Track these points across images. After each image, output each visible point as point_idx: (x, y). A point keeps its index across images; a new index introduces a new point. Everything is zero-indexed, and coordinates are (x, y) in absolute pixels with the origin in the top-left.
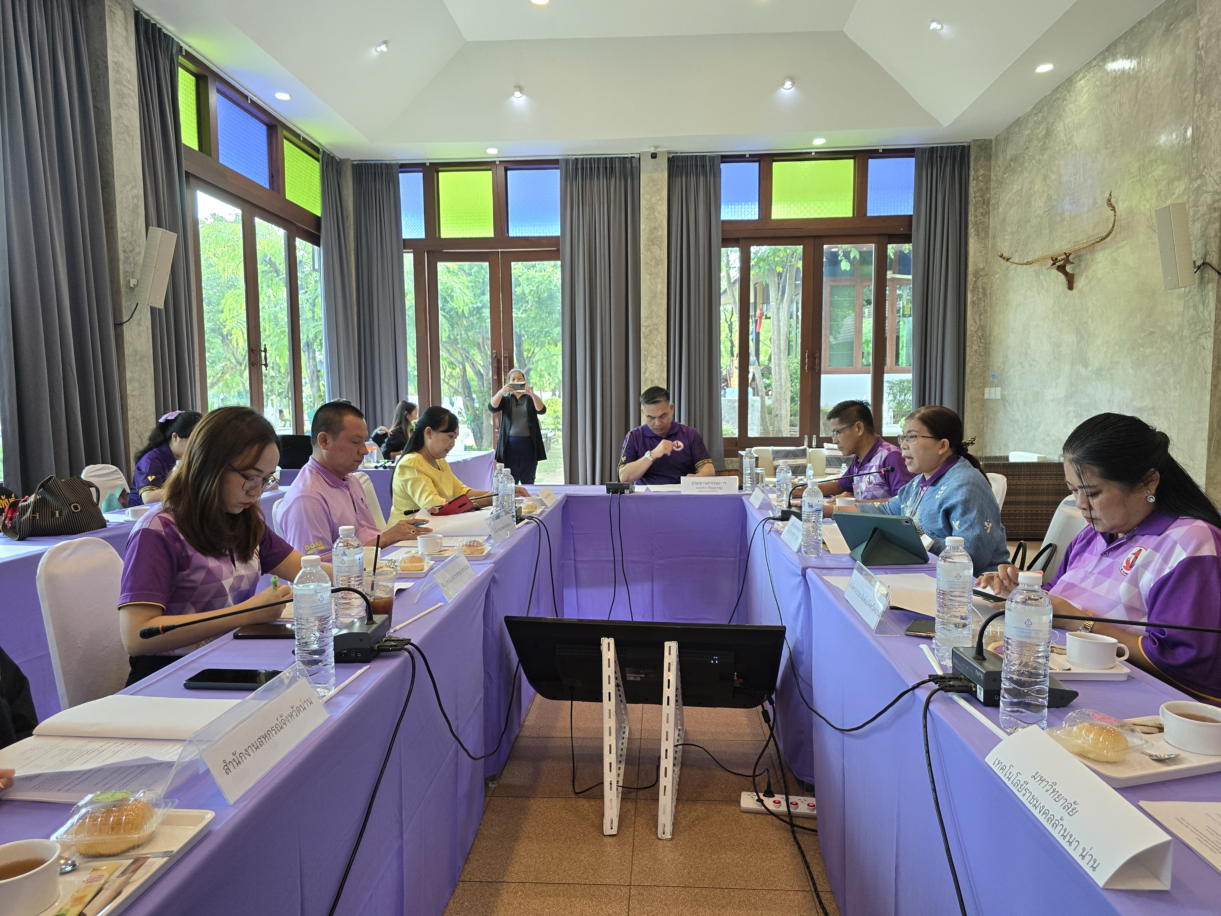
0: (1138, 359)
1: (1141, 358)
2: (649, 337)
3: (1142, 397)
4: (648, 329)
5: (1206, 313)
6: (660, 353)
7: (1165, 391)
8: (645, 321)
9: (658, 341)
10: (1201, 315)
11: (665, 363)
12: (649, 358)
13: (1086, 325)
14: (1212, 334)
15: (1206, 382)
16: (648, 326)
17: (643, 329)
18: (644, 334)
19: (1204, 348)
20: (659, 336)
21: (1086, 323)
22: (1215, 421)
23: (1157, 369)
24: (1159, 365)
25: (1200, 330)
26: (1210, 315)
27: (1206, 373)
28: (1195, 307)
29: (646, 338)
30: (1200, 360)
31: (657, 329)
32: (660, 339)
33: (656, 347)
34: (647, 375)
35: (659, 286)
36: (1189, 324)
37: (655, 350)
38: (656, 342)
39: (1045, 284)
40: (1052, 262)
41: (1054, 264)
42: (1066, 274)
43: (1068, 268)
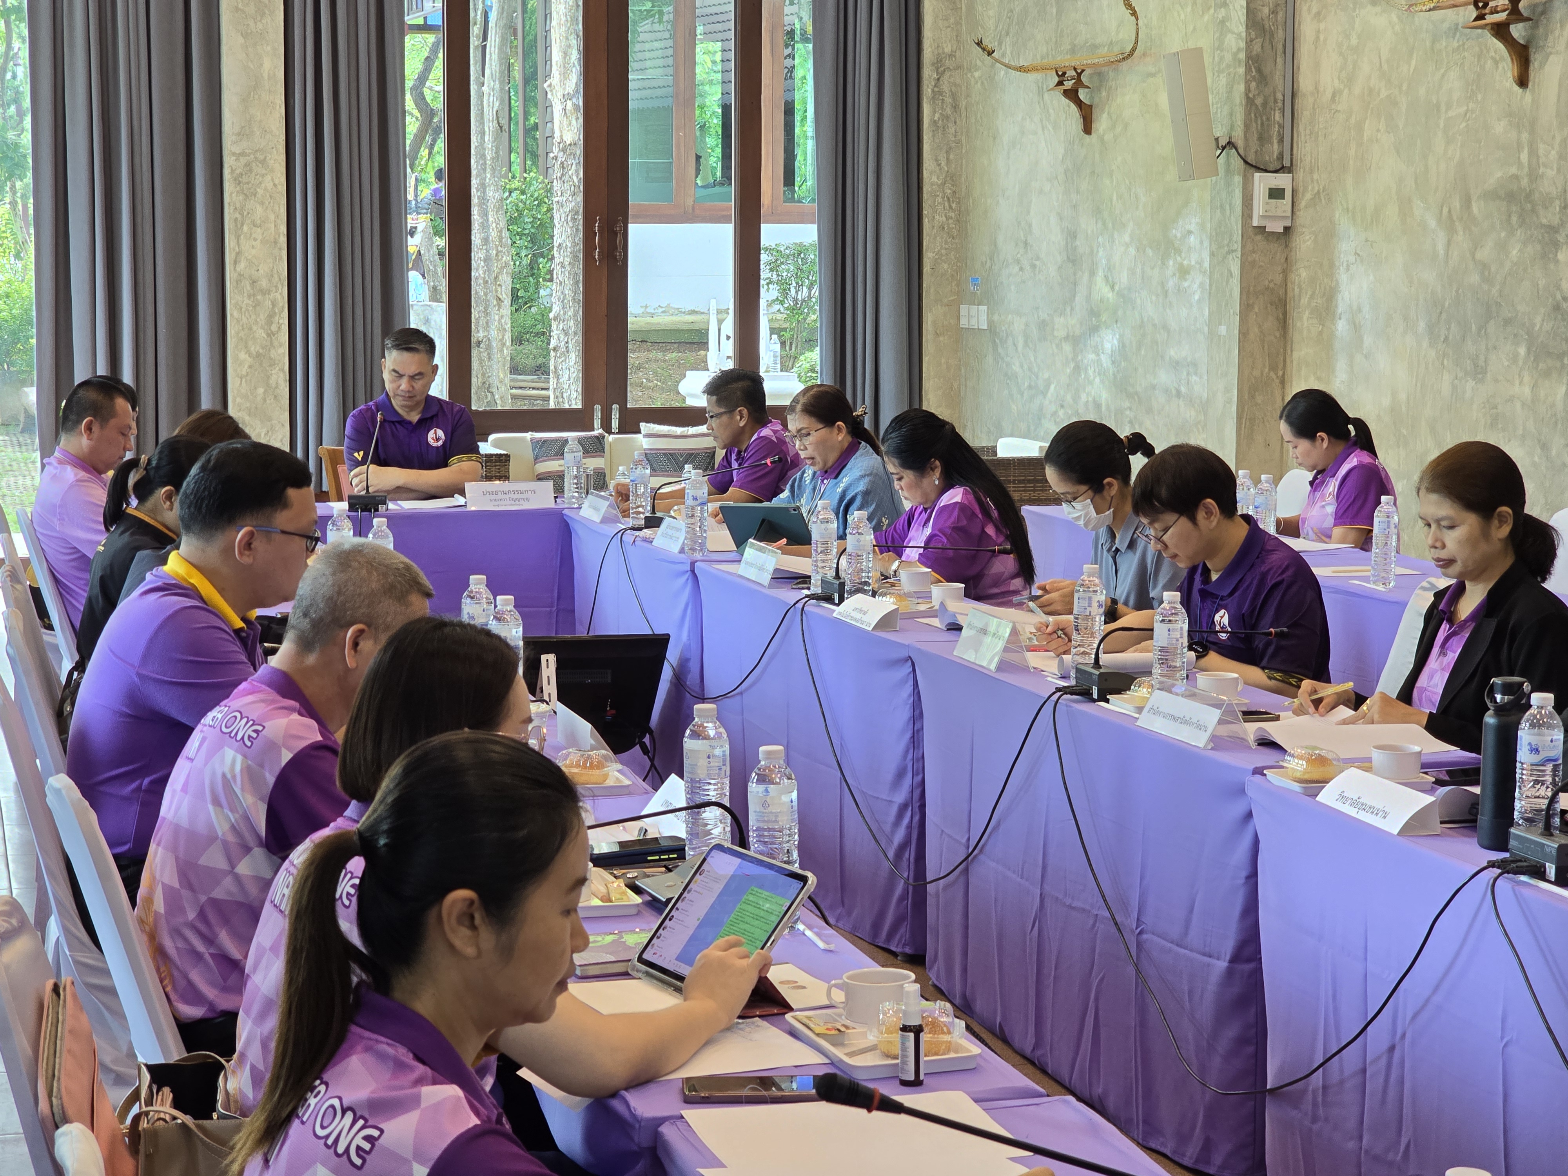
2: (244, 179)
4: (243, 160)
6: (272, 217)
8: (234, 143)
9: (266, 189)
10: (1228, 224)
11: (283, 240)
12: (245, 228)
14: (1239, 254)
15: (1232, 328)
16: (243, 154)
17: (228, 162)
18: (233, 171)
19: (1230, 275)
20: (269, 178)
25: (1228, 245)
26: (1235, 224)
28: (1222, 209)
29: (238, 181)
31: (263, 162)
32: (270, 185)
33: (262, 203)
34: (241, 266)
35: (267, 64)
37: (259, 210)
38: (260, 191)
39: (1051, 111)
40: (1056, 79)
41: (1060, 83)
42: (1079, 103)
43: (1082, 94)
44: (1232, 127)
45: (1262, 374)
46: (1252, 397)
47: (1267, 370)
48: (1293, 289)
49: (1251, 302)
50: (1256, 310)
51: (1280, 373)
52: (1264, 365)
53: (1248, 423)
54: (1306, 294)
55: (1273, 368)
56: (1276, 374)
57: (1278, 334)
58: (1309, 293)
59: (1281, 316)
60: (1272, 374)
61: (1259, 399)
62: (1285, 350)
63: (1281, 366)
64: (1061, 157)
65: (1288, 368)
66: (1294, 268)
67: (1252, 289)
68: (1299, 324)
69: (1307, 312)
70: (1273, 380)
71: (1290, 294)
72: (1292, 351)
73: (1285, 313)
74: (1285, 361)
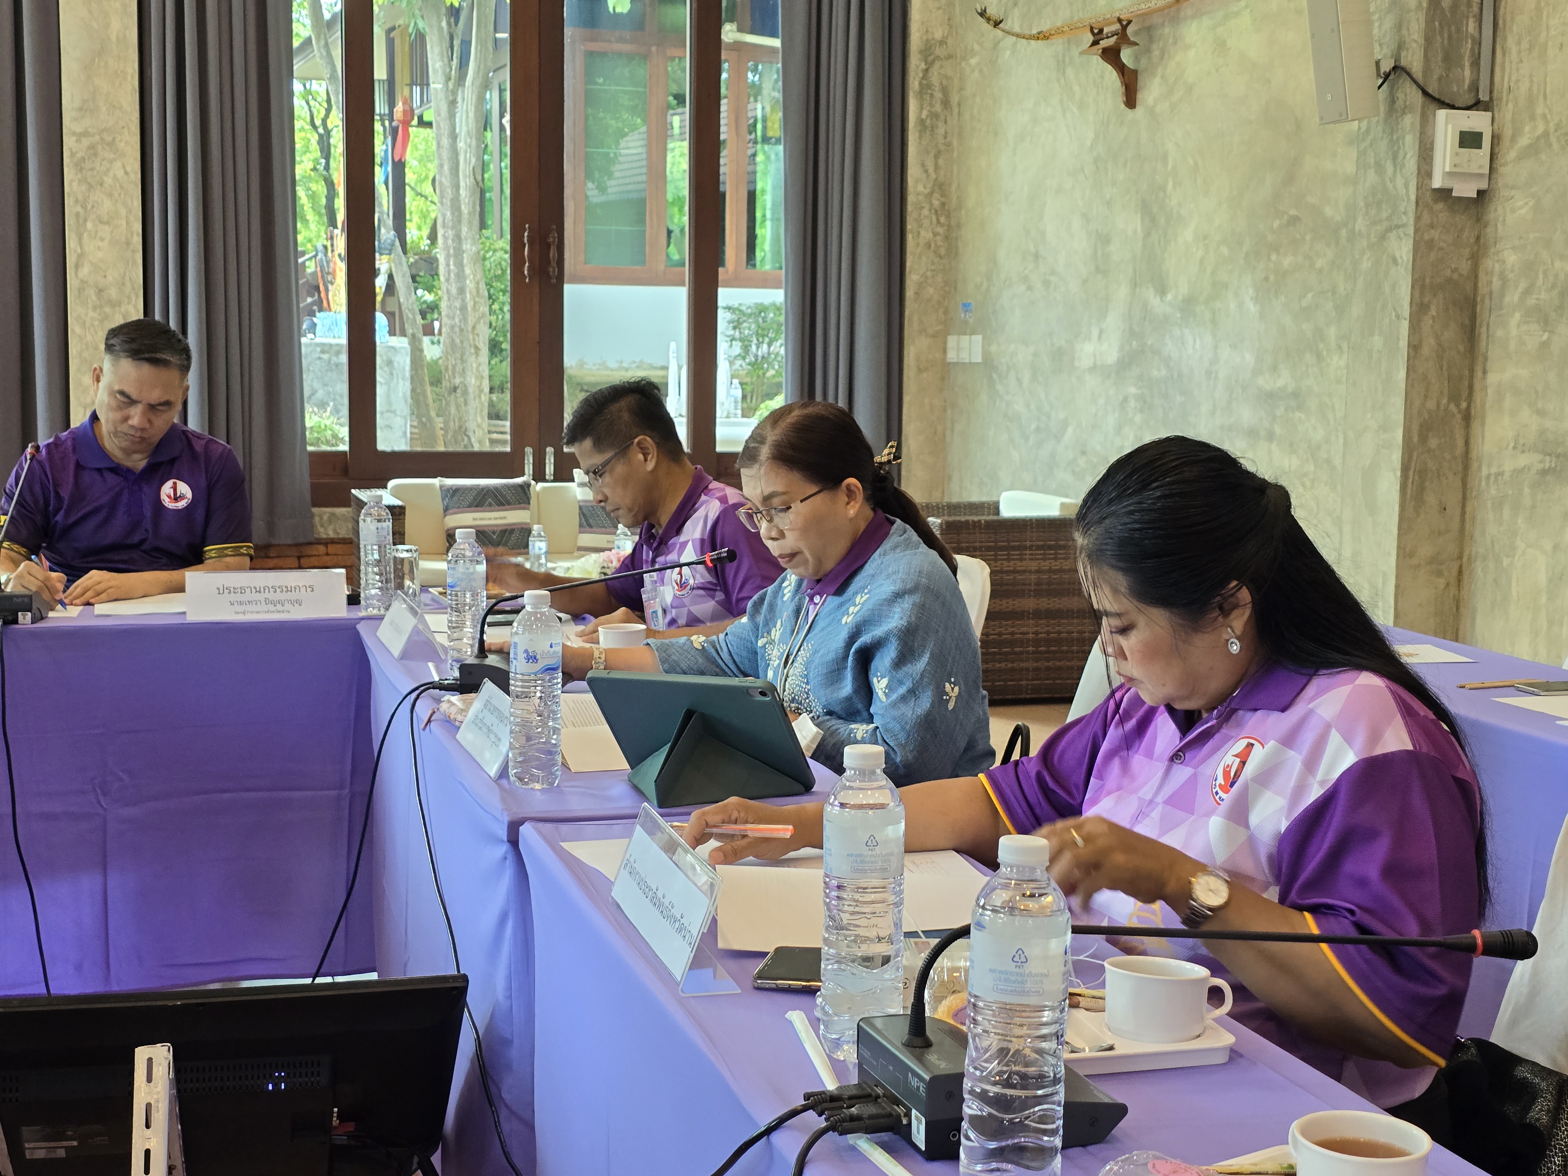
0: (1266, 279)
1: (1272, 278)
3: (1274, 369)
5: (1400, 182)
7: (1319, 357)
10: (1390, 185)
13: (1161, 194)
14: (1411, 230)
15: (1398, 339)
19: (1395, 261)
21: (1163, 189)
22: (1415, 428)
23: (1305, 303)
24: (1310, 295)
25: (1389, 219)
26: (1406, 186)
27: (1398, 317)
28: (1379, 167)
30: (1387, 289)
36: (1367, 206)
39: (1076, 88)
40: (1091, 38)
41: (1095, 43)
42: (1121, 68)
43: (1126, 56)
44: (1401, 46)
45: (1438, 406)
46: (1423, 439)
47: (1445, 401)
48: (1490, 283)
49: (1426, 300)
50: (1433, 312)
51: (1464, 405)
52: (1442, 392)
53: (1417, 478)
54: (1516, 288)
55: (1454, 398)
56: (1458, 406)
57: (1461, 348)
58: (1523, 285)
59: (1467, 322)
60: (1452, 407)
61: (1433, 443)
62: (1472, 371)
63: (1465, 394)
64: (1089, 143)
65: (1478, 397)
66: (1493, 250)
67: (1427, 281)
68: (1500, 333)
69: (1517, 315)
70: (1453, 415)
71: (1483, 289)
72: (1485, 372)
73: (1473, 318)
74: (1471, 387)
